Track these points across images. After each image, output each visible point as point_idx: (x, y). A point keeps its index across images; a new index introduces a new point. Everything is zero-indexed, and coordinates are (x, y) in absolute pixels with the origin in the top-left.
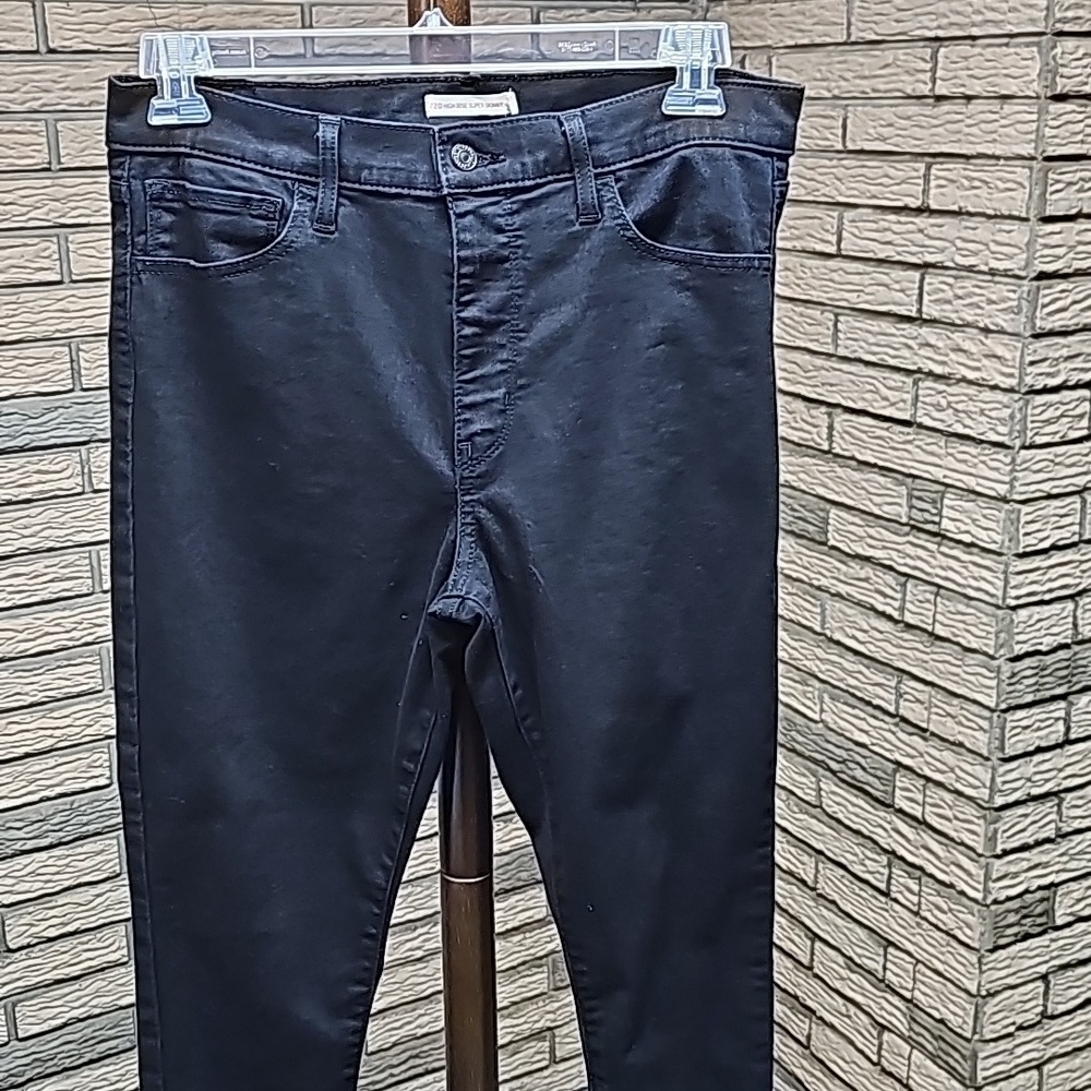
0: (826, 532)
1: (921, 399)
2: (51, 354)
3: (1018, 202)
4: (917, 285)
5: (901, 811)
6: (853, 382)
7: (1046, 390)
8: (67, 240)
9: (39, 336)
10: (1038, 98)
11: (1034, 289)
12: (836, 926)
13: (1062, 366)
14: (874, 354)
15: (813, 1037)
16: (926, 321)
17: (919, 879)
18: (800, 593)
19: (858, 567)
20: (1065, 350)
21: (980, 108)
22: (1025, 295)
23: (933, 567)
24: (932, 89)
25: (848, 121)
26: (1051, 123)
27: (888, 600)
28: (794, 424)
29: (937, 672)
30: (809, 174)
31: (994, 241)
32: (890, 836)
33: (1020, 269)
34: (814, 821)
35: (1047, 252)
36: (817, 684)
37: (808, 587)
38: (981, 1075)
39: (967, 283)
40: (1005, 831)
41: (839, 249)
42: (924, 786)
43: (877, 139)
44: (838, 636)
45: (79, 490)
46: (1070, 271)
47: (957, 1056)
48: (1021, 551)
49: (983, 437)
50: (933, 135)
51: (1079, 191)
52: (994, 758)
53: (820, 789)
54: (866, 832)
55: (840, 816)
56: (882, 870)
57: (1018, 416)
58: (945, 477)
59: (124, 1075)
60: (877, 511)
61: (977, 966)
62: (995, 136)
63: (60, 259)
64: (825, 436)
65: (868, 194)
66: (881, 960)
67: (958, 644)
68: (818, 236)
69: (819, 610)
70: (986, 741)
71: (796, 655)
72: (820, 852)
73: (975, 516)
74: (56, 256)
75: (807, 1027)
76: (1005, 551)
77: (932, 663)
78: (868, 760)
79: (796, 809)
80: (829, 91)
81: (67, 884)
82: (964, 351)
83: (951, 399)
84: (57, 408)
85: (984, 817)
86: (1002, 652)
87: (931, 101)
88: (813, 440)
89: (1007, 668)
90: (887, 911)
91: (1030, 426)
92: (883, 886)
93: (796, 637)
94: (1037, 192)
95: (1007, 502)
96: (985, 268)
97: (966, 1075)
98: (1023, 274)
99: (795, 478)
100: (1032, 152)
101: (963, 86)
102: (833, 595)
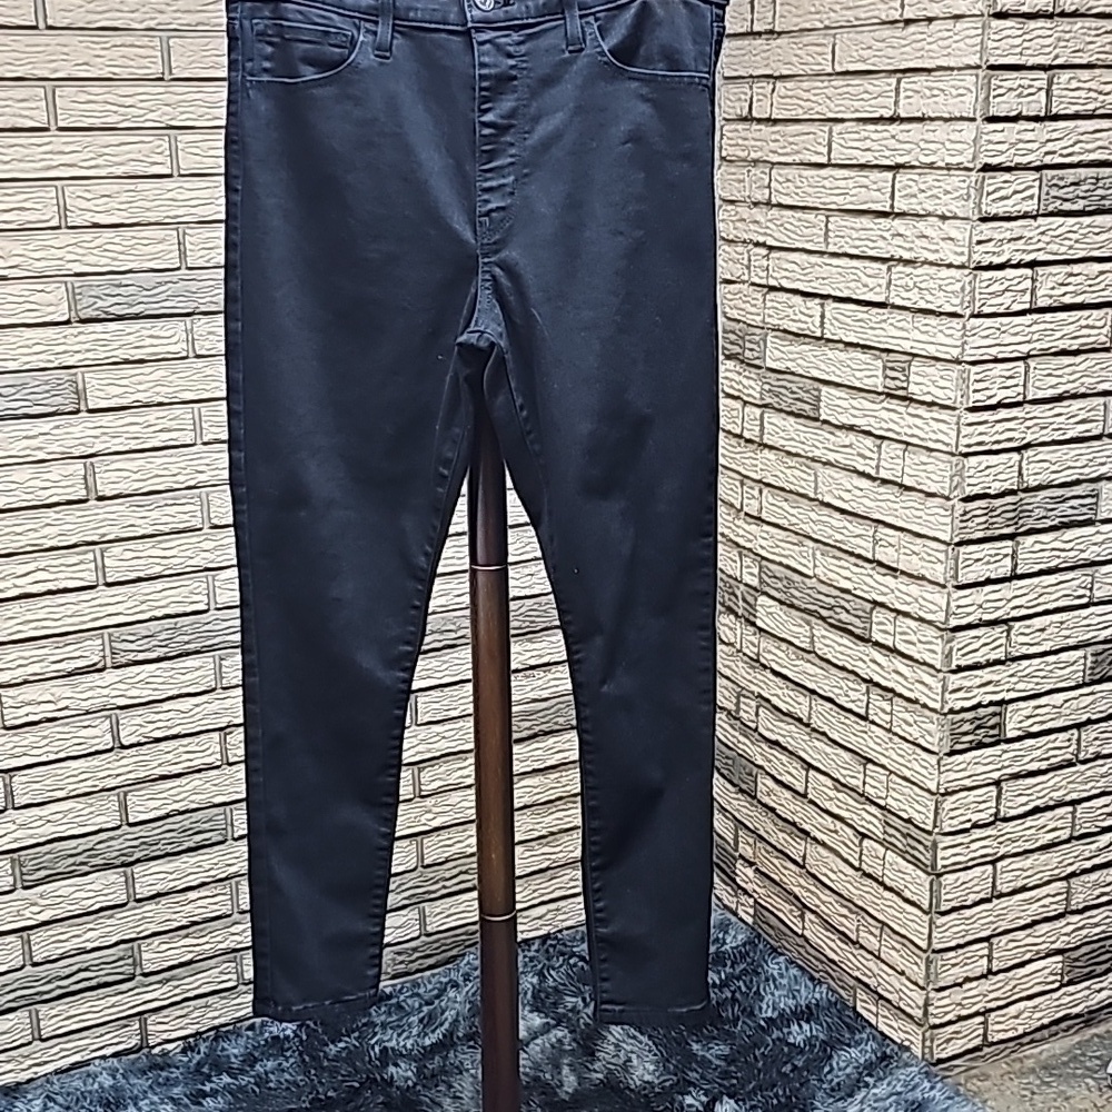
0: (818, 410)
1: (893, 282)
2: (162, 236)
3: (966, 105)
4: (890, 184)
5: (877, 644)
6: (840, 274)
7: (991, 267)
8: (176, 141)
9: (152, 220)
10: (982, 15)
11: (980, 179)
12: (826, 754)
13: (1005, 247)
14: (857, 247)
15: (808, 856)
16: (898, 215)
17: (891, 700)
18: (797, 465)
19: (843, 436)
20: (1009, 232)
21: (938, 28)
22: (973, 184)
23: (902, 427)
24: (901, 15)
25: (837, 48)
26: (992, 37)
27: (868, 461)
28: (793, 317)
29: (905, 518)
30: (805, 95)
31: (949, 140)
32: (868, 667)
33: (968, 162)
34: (809, 665)
35: (990, 147)
36: (811, 544)
37: (803, 460)
38: (940, 863)
39: (929, 178)
40: (959, 650)
41: (829, 159)
42: (895, 618)
43: (859, 61)
44: (827, 499)
45: (184, 354)
46: (1012, 165)
47: (921, 848)
48: (971, 405)
49: (941, 310)
50: (902, 53)
51: (1019, 96)
52: (949, 585)
53: (814, 635)
54: (850, 668)
55: (829, 657)
56: (862, 697)
57: (968, 288)
58: (912, 348)
59: (216, 864)
60: (858, 385)
61: (936, 767)
62: (949, 50)
63: (171, 155)
64: (818, 324)
65: (852, 109)
66: (861, 776)
67: (921, 491)
68: (813, 149)
69: (812, 478)
70: (943, 571)
71: (794, 520)
72: (813, 692)
73: (934, 378)
74: (168, 153)
75: (803, 849)
76: (958, 405)
77: (901, 510)
78: (852, 603)
79: (793, 657)
80: (822, 22)
81: (170, 693)
82: (926, 237)
83: (915, 279)
84: (166, 282)
85: (942, 637)
86: (955, 493)
87: (902, 25)
88: (808, 328)
89: (960, 507)
90: (866, 732)
91: (978, 296)
92: (862, 712)
93: (794, 505)
94: (983, 96)
95: (960, 363)
96: (943, 165)
97: (928, 863)
98: (971, 166)
99: (794, 364)
100: (978, 62)
101: (925, 9)
102: (825, 464)
